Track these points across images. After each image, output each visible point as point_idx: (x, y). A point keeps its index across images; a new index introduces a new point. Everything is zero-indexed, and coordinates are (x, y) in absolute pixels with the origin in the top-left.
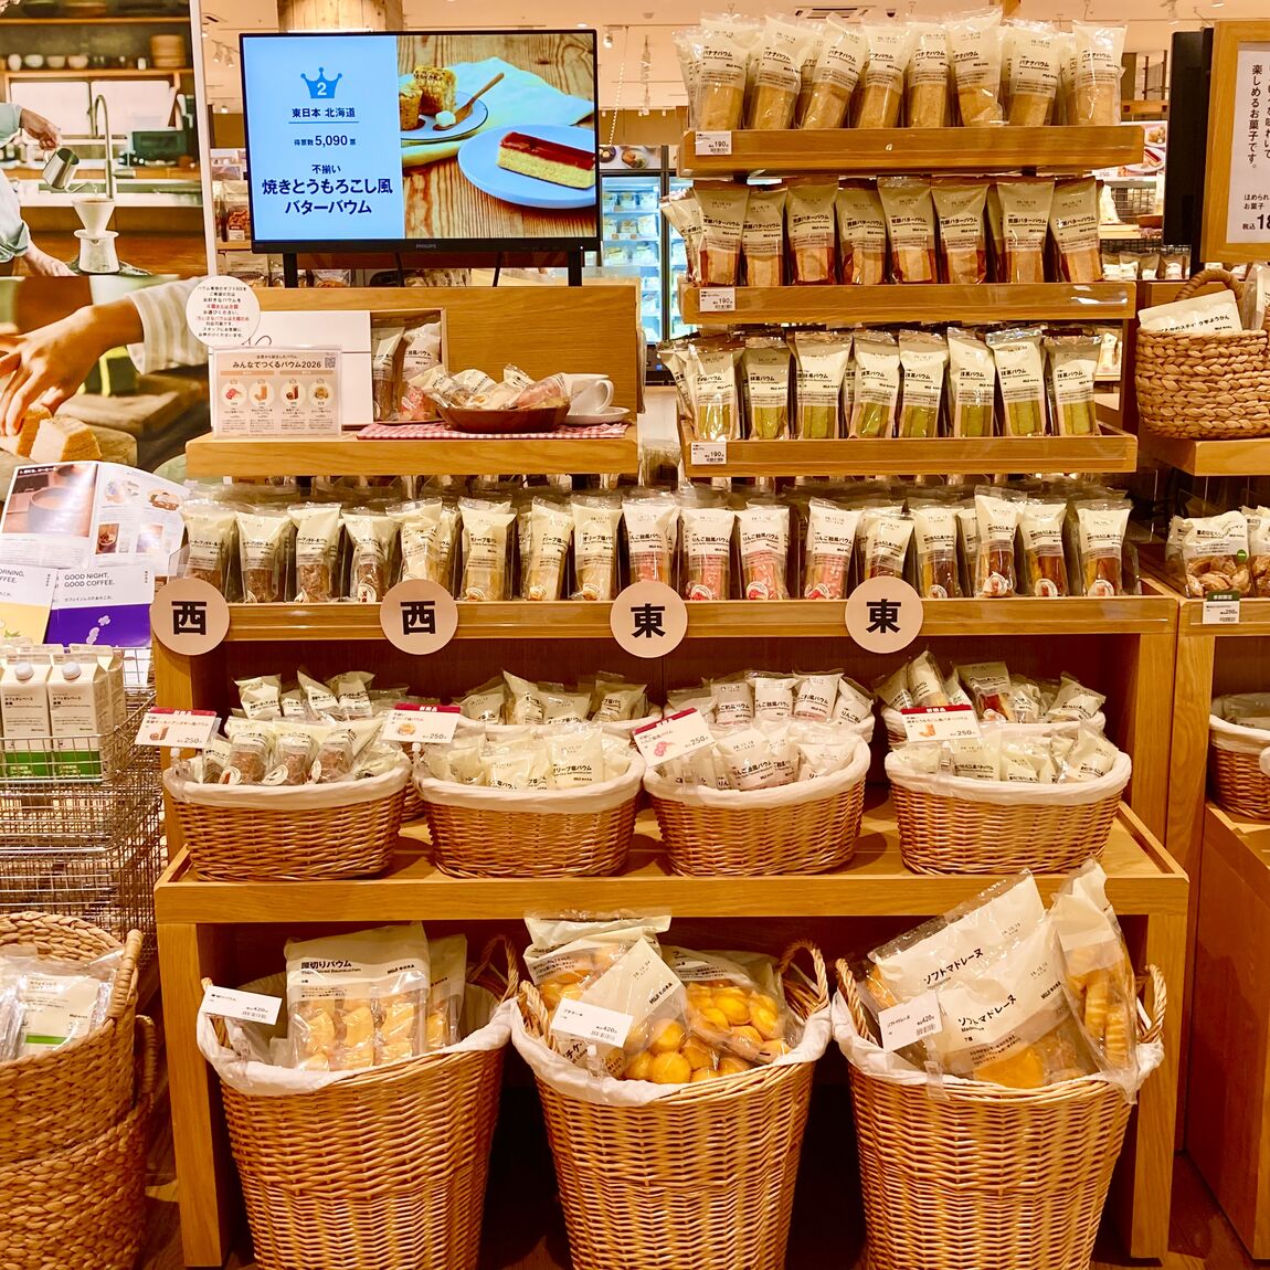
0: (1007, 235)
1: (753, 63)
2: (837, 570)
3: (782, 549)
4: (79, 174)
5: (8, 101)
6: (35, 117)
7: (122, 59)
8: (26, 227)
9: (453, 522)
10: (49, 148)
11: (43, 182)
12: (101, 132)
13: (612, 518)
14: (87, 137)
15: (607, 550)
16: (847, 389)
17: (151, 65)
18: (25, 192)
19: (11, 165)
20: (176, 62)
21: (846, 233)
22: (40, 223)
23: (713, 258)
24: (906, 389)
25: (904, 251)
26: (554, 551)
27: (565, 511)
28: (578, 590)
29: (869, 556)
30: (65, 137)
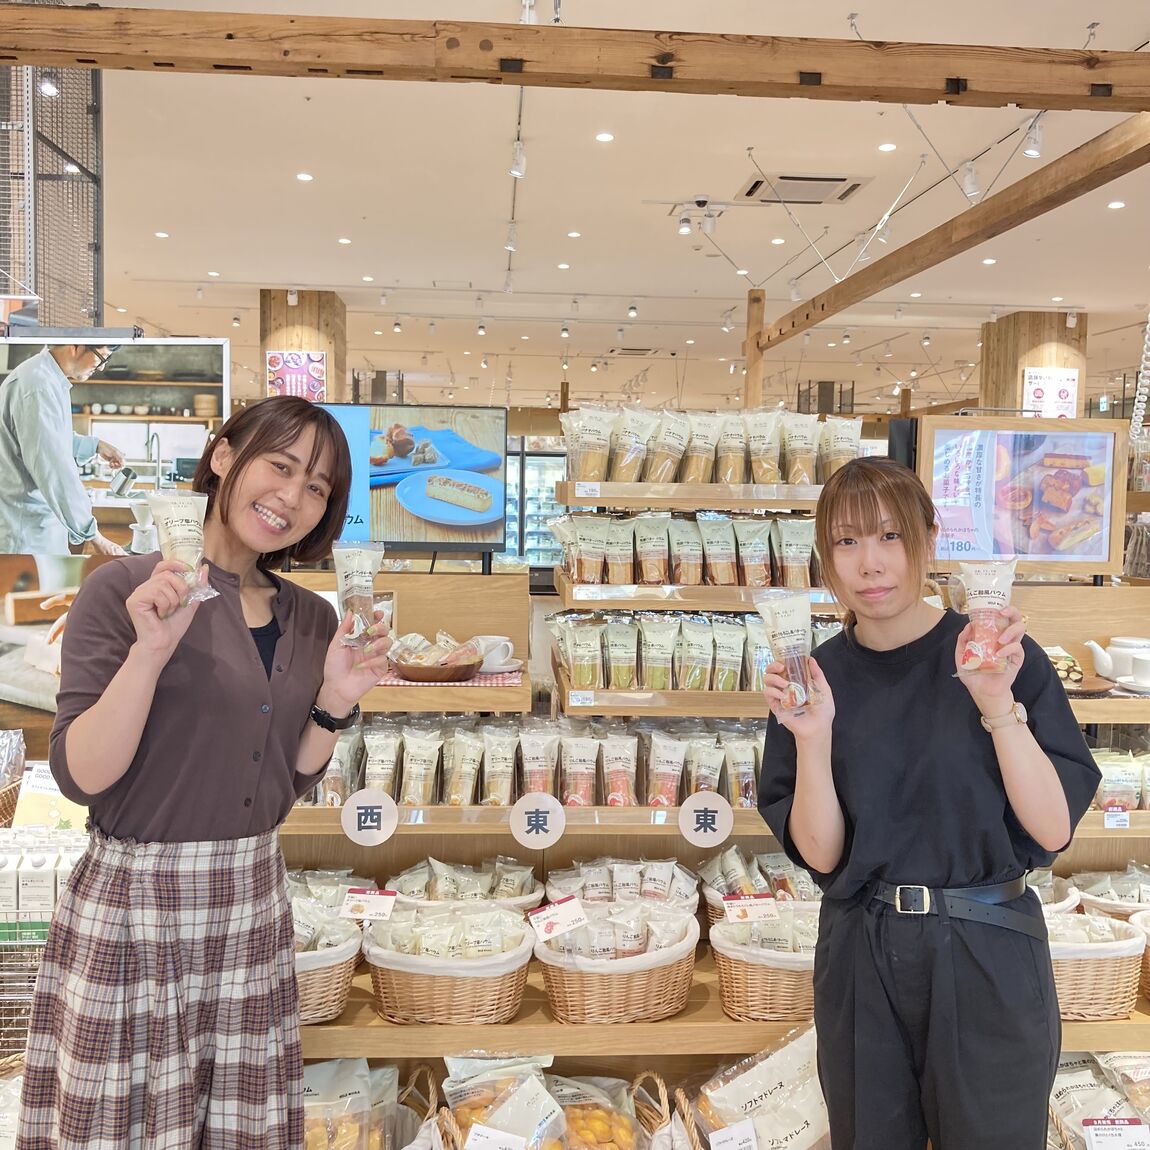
0: (785, 554)
1: (614, 437)
2: (673, 785)
3: (633, 769)
4: (136, 486)
5: (90, 435)
6: (108, 446)
7: (173, 410)
8: (95, 521)
9: (398, 745)
10: (116, 467)
11: (109, 490)
12: (154, 458)
13: (511, 744)
14: (143, 461)
15: (508, 768)
16: (677, 655)
17: (193, 414)
18: (96, 497)
19: (87, 478)
20: (212, 412)
21: (675, 550)
22: (105, 518)
23: (586, 565)
24: (718, 657)
25: (716, 563)
26: (470, 769)
27: (478, 737)
28: (486, 797)
29: (694, 775)
30: (128, 460)
